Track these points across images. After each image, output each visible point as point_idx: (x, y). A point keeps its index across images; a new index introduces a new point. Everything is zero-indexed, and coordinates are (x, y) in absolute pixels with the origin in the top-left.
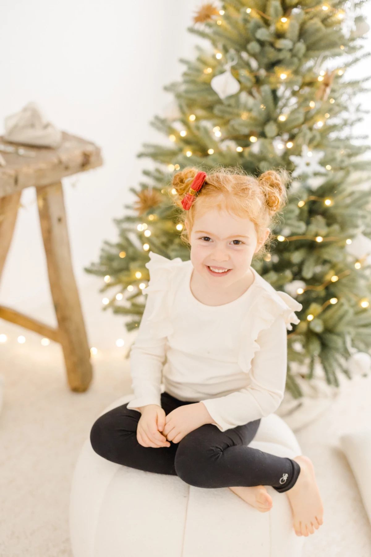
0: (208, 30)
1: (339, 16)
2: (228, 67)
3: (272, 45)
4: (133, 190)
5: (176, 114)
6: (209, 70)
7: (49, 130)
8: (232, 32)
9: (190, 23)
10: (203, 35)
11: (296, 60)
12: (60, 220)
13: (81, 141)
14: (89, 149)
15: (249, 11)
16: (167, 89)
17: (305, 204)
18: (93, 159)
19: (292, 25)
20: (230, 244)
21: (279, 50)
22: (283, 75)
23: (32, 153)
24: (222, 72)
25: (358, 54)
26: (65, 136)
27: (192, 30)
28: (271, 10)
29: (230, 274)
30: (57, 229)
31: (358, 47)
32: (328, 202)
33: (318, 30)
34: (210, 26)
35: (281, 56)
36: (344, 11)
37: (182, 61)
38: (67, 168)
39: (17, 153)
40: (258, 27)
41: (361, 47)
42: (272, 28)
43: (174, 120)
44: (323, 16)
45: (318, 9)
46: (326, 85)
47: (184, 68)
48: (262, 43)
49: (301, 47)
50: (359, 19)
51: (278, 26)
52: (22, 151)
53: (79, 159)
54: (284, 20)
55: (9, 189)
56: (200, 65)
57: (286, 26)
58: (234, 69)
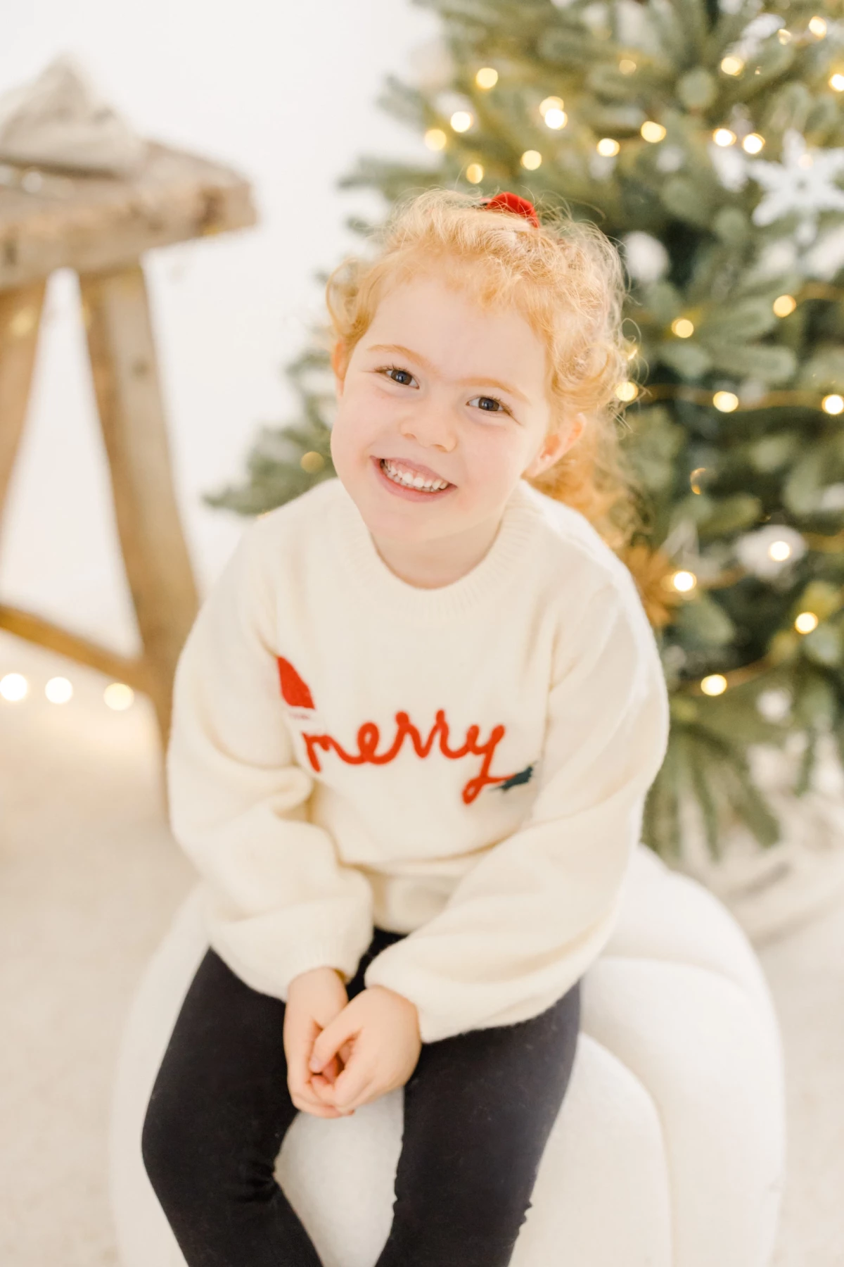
7: (107, 128)
13: (199, 162)
14: (221, 182)
17: (798, 308)
18: (230, 208)
20: (468, 404)
23: (62, 187)
26: (156, 150)
29: (448, 496)
38: (155, 227)
39: (19, 189)
52: (35, 181)
53: (191, 207)
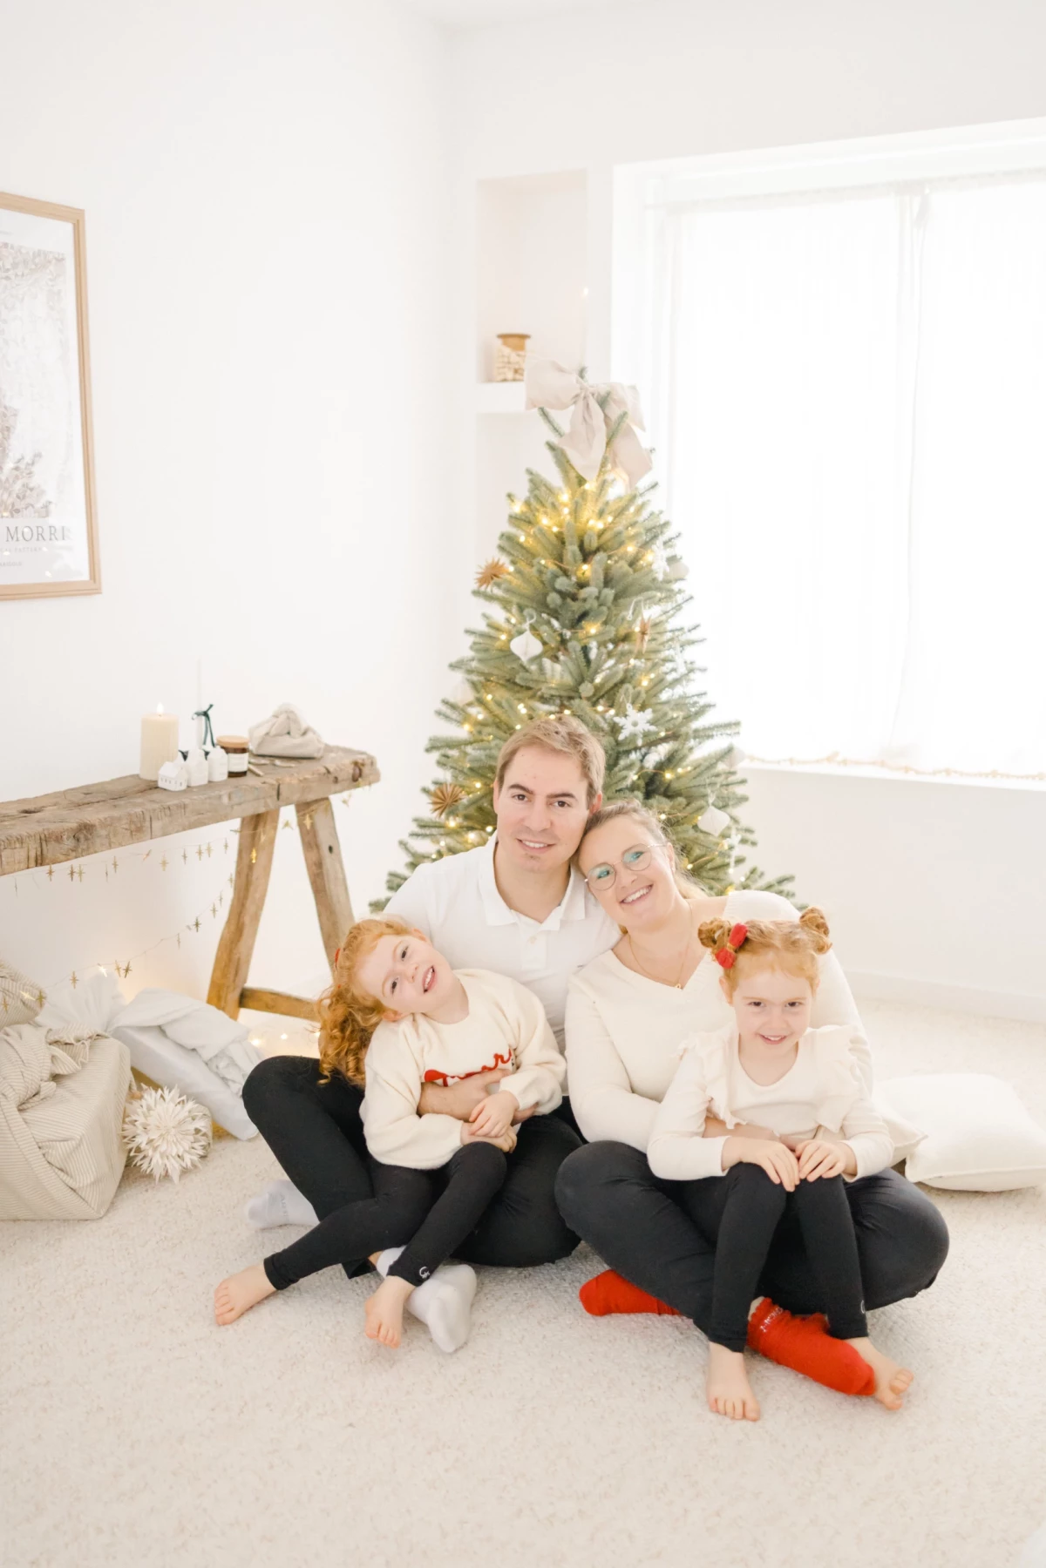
0: (497, 592)
1: (649, 557)
2: (526, 626)
3: (574, 598)
4: (425, 791)
5: (470, 695)
6: (503, 637)
7: (310, 735)
8: (527, 590)
9: (475, 586)
10: (490, 598)
11: (604, 609)
12: (331, 849)
13: (347, 751)
14: (359, 758)
15: (543, 562)
16: (454, 666)
18: (366, 770)
19: (595, 572)
21: (585, 600)
22: (592, 628)
23: (293, 765)
24: (521, 633)
25: (679, 598)
26: (329, 749)
27: (476, 593)
28: (568, 556)
30: (328, 860)
31: (676, 590)
32: (668, 776)
33: (625, 575)
34: (498, 585)
35: (587, 606)
36: (652, 551)
37: (469, 632)
38: (336, 780)
40: (556, 576)
41: (680, 591)
42: (574, 579)
43: (470, 704)
44: (629, 558)
45: (621, 550)
46: (643, 633)
47: (471, 639)
48: (563, 595)
49: (609, 593)
50: (672, 560)
51: (579, 574)
52: (278, 762)
53: (350, 770)
54: (585, 567)
55: (271, 803)
56: (492, 632)
57: (588, 574)
58: (533, 628)
